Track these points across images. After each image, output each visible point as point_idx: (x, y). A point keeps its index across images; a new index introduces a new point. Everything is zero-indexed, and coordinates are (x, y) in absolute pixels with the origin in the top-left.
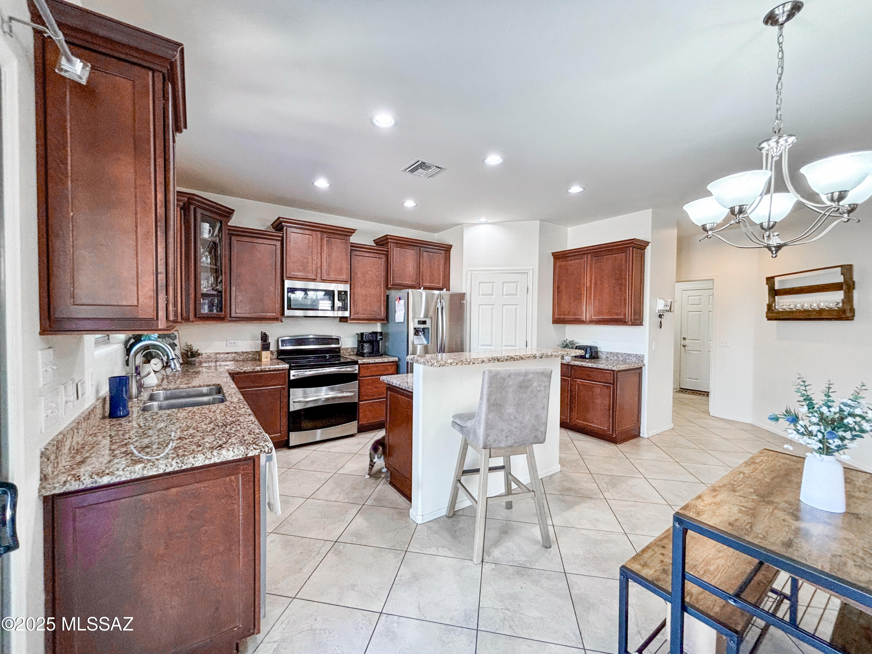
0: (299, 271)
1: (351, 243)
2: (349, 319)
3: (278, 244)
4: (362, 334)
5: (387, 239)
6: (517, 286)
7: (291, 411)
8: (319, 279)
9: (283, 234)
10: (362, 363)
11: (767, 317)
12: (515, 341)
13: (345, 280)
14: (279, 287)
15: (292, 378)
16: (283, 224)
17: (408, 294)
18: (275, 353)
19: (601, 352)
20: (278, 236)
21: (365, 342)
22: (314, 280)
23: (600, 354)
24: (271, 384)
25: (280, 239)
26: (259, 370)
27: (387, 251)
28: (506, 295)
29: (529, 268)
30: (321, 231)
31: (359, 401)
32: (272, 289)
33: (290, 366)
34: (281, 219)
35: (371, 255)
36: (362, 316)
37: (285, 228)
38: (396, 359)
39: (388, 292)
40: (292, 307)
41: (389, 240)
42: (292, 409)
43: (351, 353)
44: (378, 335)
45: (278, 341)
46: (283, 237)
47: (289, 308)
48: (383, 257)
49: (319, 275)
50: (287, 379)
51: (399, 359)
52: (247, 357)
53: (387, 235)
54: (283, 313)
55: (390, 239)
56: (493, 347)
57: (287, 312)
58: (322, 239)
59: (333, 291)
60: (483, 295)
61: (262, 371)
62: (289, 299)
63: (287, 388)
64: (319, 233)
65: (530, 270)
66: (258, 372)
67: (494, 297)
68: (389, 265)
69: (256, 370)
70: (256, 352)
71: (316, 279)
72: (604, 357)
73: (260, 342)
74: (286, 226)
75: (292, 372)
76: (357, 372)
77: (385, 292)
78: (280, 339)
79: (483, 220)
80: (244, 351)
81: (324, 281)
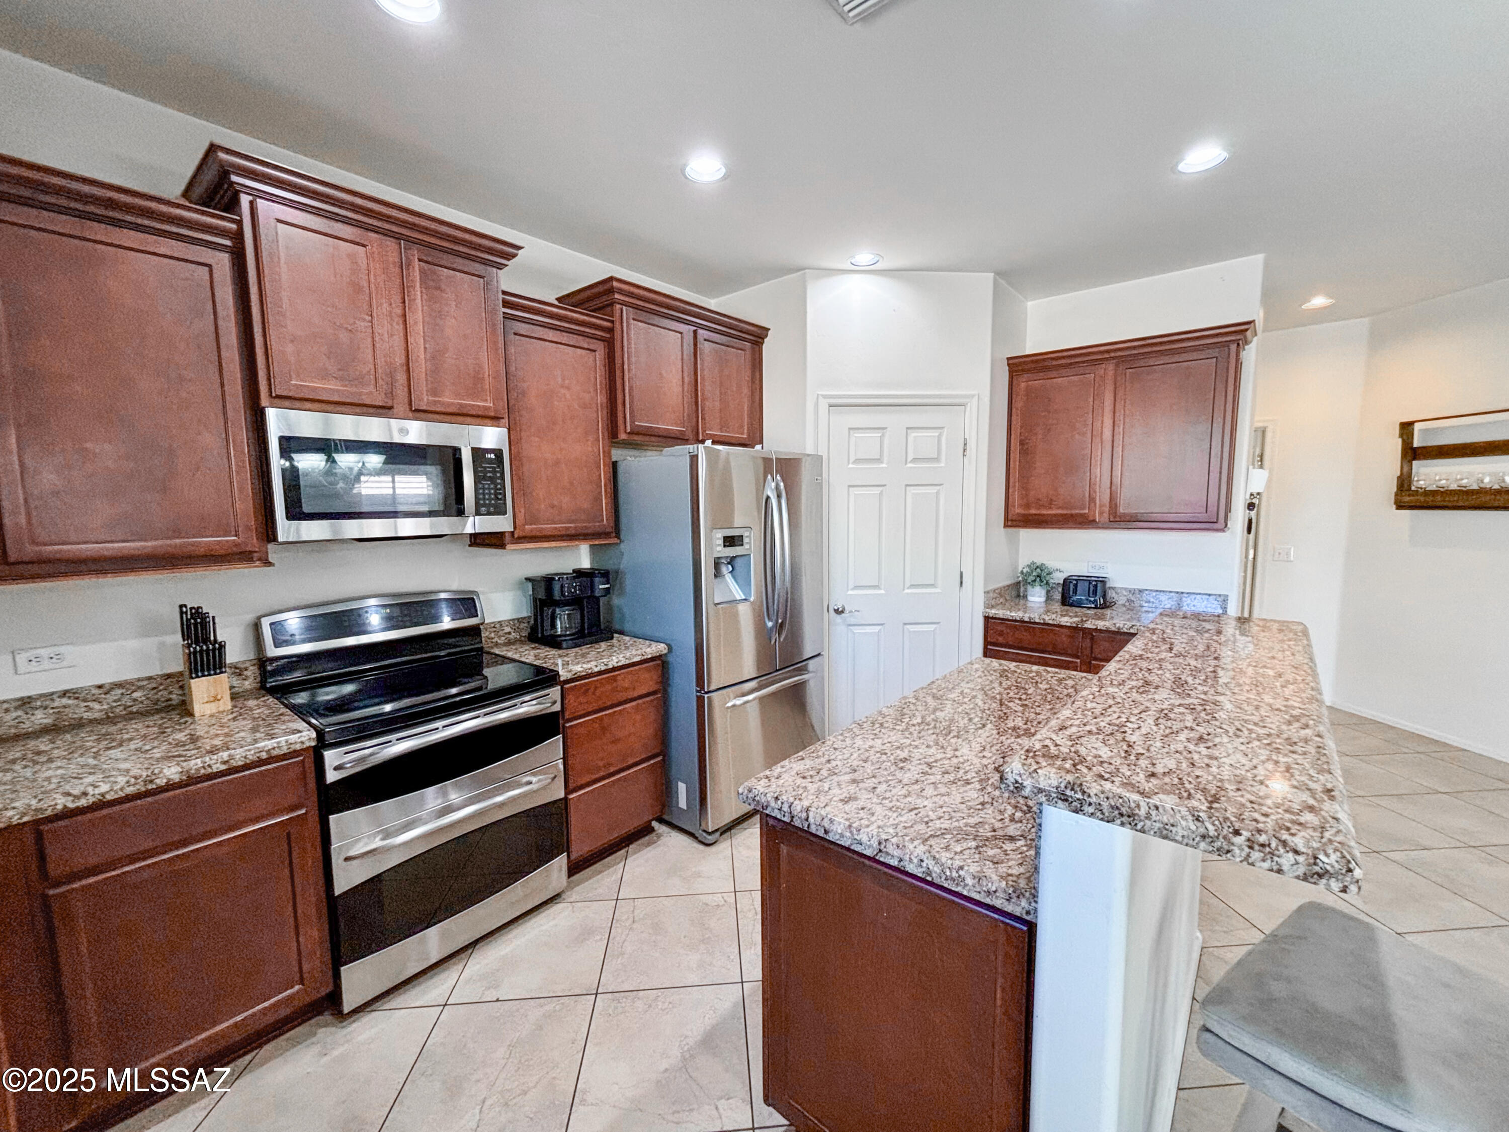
0: (324, 375)
1: (504, 293)
2: (508, 538)
3: (222, 262)
4: (548, 580)
5: (611, 291)
6: (939, 437)
7: (337, 892)
8: (401, 407)
9: (240, 223)
10: (569, 676)
11: (1396, 503)
12: (936, 576)
13: (492, 414)
14: (242, 435)
15: (331, 776)
16: (234, 178)
17: (694, 459)
18: (252, 672)
19: (1113, 588)
20: (223, 233)
21: (558, 604)
22: (383, 410)
23: (1111, 594)
24: (241, 816)
25: (228, 243)
26: (176, 778)
27: (611, 330)
28: (915, 460)
29: (973, 393)
30: (397, 237)
31: (568, 791)
32: (210, 439)
33: (320, 734)
34: (222, 155)
35: (564, 338)
36: (548, 528)
37: (245, 200)
38: (662, 648)
39: (617, 454)
40: (306, 509)
41: (617, 296)
42: (341, 886)
43: (514, 635)
44: (597, 580)
45: (256, 627)
46: (239, 236)
47: (295, 513)
48: (600, 347)
49: (401, 392)
50: (312, 784)
51: (670, 647)
52: (126, 700)
53: (611, 279)
54: (269, 533)
55: (621, 291)
56: (882, 592)
57: (285, 529)
58: (403, 266)
59: (456, 451)
60: (857, 461)
61: (192, 780)
62: (292, 478)
63: (314, 818)
64: (390, 243)
65: (973, 396)
66: (170, 786)
67: (884, 465)
68: (618, 373)
69: (161, 782)
70: (169, 676)
71: (391, 408)
72: (1122, 600)
73: (177, 638)
74: (250, 191)
75: (331, 757)
76: (557, 707)
77: (608, 454)
78: (266, 623)
79: (864, 258)
80: (107, 679)
81: (419, 413)
